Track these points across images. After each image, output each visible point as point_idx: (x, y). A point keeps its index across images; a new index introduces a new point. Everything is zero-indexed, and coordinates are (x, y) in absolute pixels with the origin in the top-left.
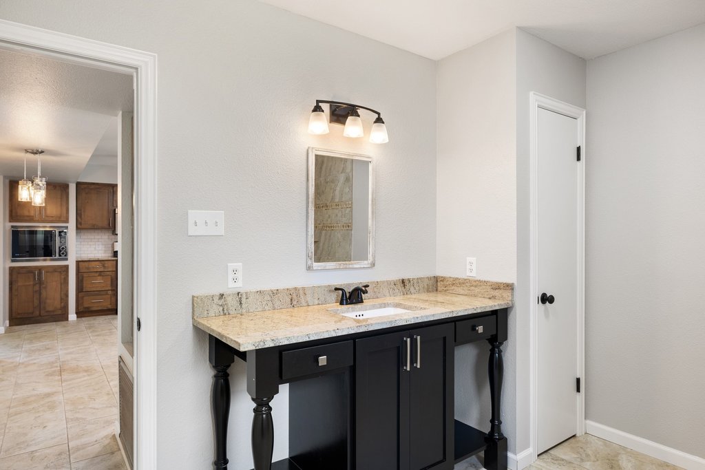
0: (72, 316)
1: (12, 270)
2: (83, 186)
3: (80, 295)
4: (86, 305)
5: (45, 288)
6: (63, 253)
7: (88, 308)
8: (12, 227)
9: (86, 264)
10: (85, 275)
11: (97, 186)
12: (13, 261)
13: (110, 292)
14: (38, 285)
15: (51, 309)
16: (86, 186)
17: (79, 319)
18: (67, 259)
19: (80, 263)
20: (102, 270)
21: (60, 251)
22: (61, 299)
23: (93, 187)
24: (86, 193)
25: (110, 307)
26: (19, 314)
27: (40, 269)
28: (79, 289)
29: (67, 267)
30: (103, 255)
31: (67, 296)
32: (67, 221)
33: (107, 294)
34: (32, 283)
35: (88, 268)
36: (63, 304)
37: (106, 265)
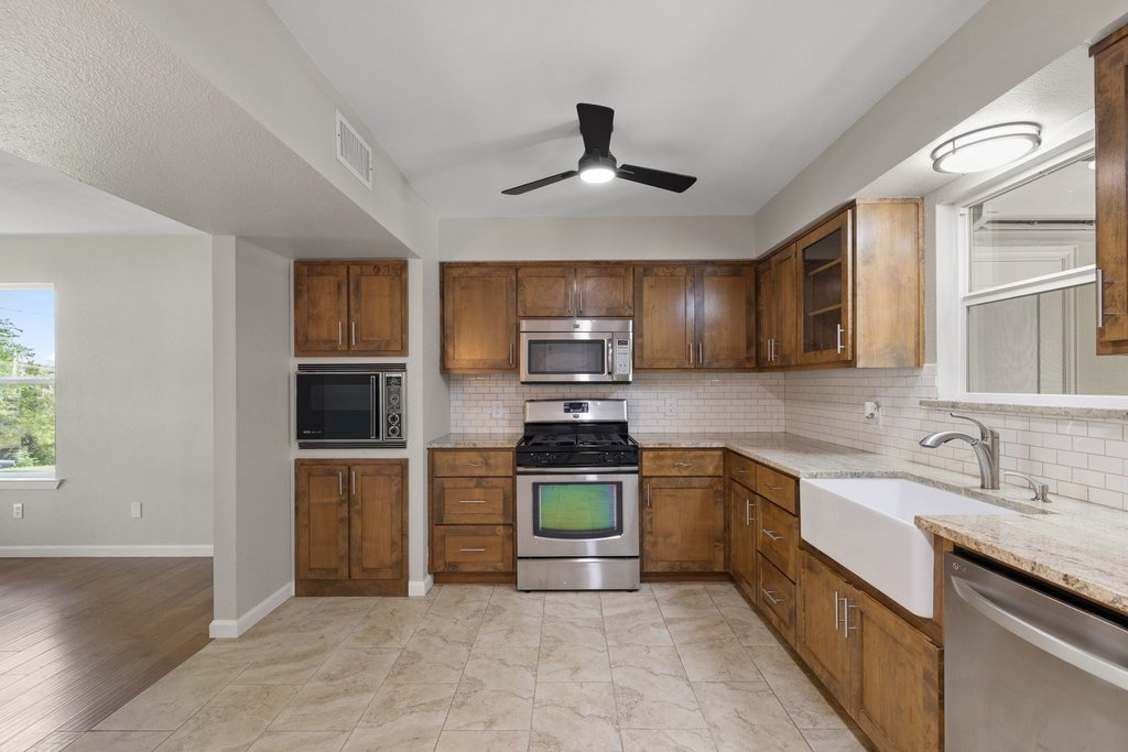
0: (419, 584)
1: (300, 463)
2: (455, 272)
3: (439, 531)
4: (450, 559)
5: (361, 512)
6: (394, 431)
7: (454, 565)
8: (301, 367)
9: (449, 456)
10: (448, 484)
11: (484, 270)
12: (302, 446)
13: (501, 530)
14: (346, 506)
15: (370, 563)
16: (461, 271)
17: (436, 589)
18: (403, 445)
19: (438, 455)
20: (482, 472)
21: (389, 425)
22: (393, 543)
23: (475, 271)
24: (463, 288)
25: (500, 566)
26: (311, 569)
27: (349, 465)
28: (436, 518)
29: (403, 465)
30: (500, 431)
31: (404, 534)
32: (403, 351)
33: (495, 534)
34: (334, 499)
35: (453, 468)
36: (395, 555)
37: (492, 462)
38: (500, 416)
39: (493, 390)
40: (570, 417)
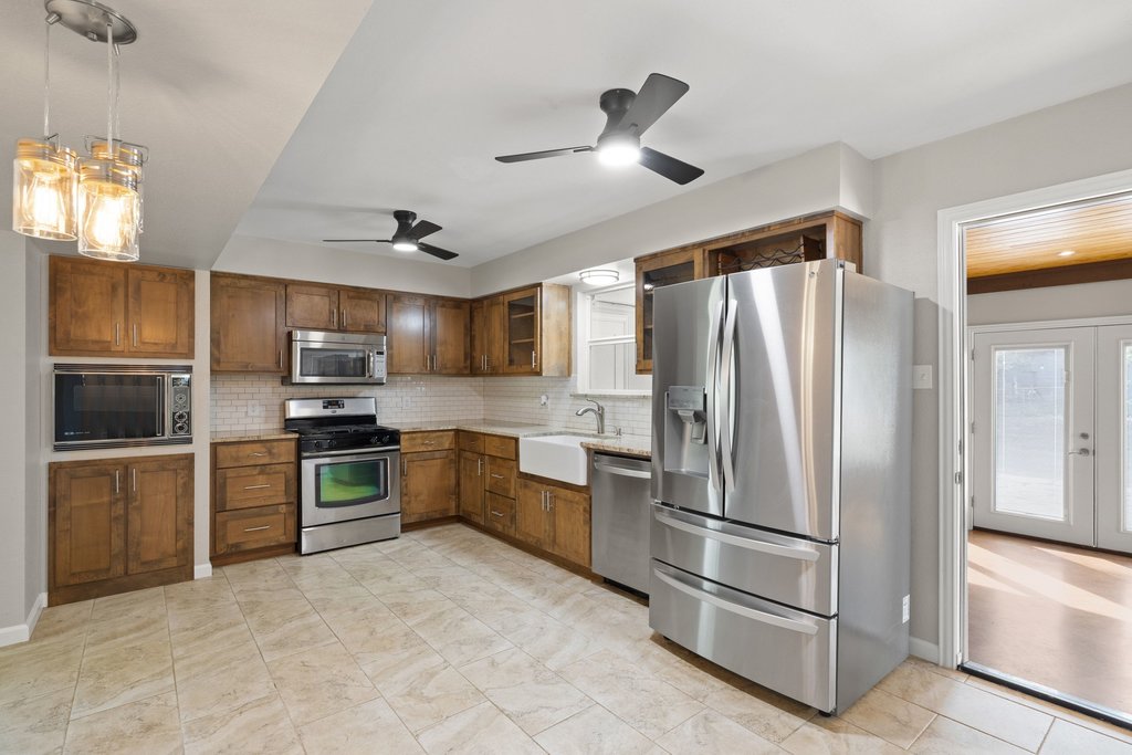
0: (203, 568)
1: (55, 470)
2: (223, 281)
3: (220, 517)
4: (231, 541)
5: (140, 509)
6: (181, 428)
7: (236, 545)
8: (57, 366)
9: (232, 449)
10: (230, 473)
11: (253, 283)
12: (57, 449)
13: (283, 509)
14: (121, 505)
15: (151, 556)
16: (229, 281)
17: (218, 570)
18: (189, 441)
19: (219, 448)
20: (266, 460)
21: (175, 423)
22: (177, 532)
23: (243, 283)
24: (230, 297)
25: (283, 539)
26: (73, 575)
27: (126, 465)
28: (218, 506)
29: (190, 458)
30: (256, 427)
31: (191, 523)
32: (190, 354)
33: (278, 513)
34: (106, 499)
35: (237, 459)
36: (180, 544)
37: (275, 451)
38: (257, 413)
39: (248, 390)
40: (328, 412)
